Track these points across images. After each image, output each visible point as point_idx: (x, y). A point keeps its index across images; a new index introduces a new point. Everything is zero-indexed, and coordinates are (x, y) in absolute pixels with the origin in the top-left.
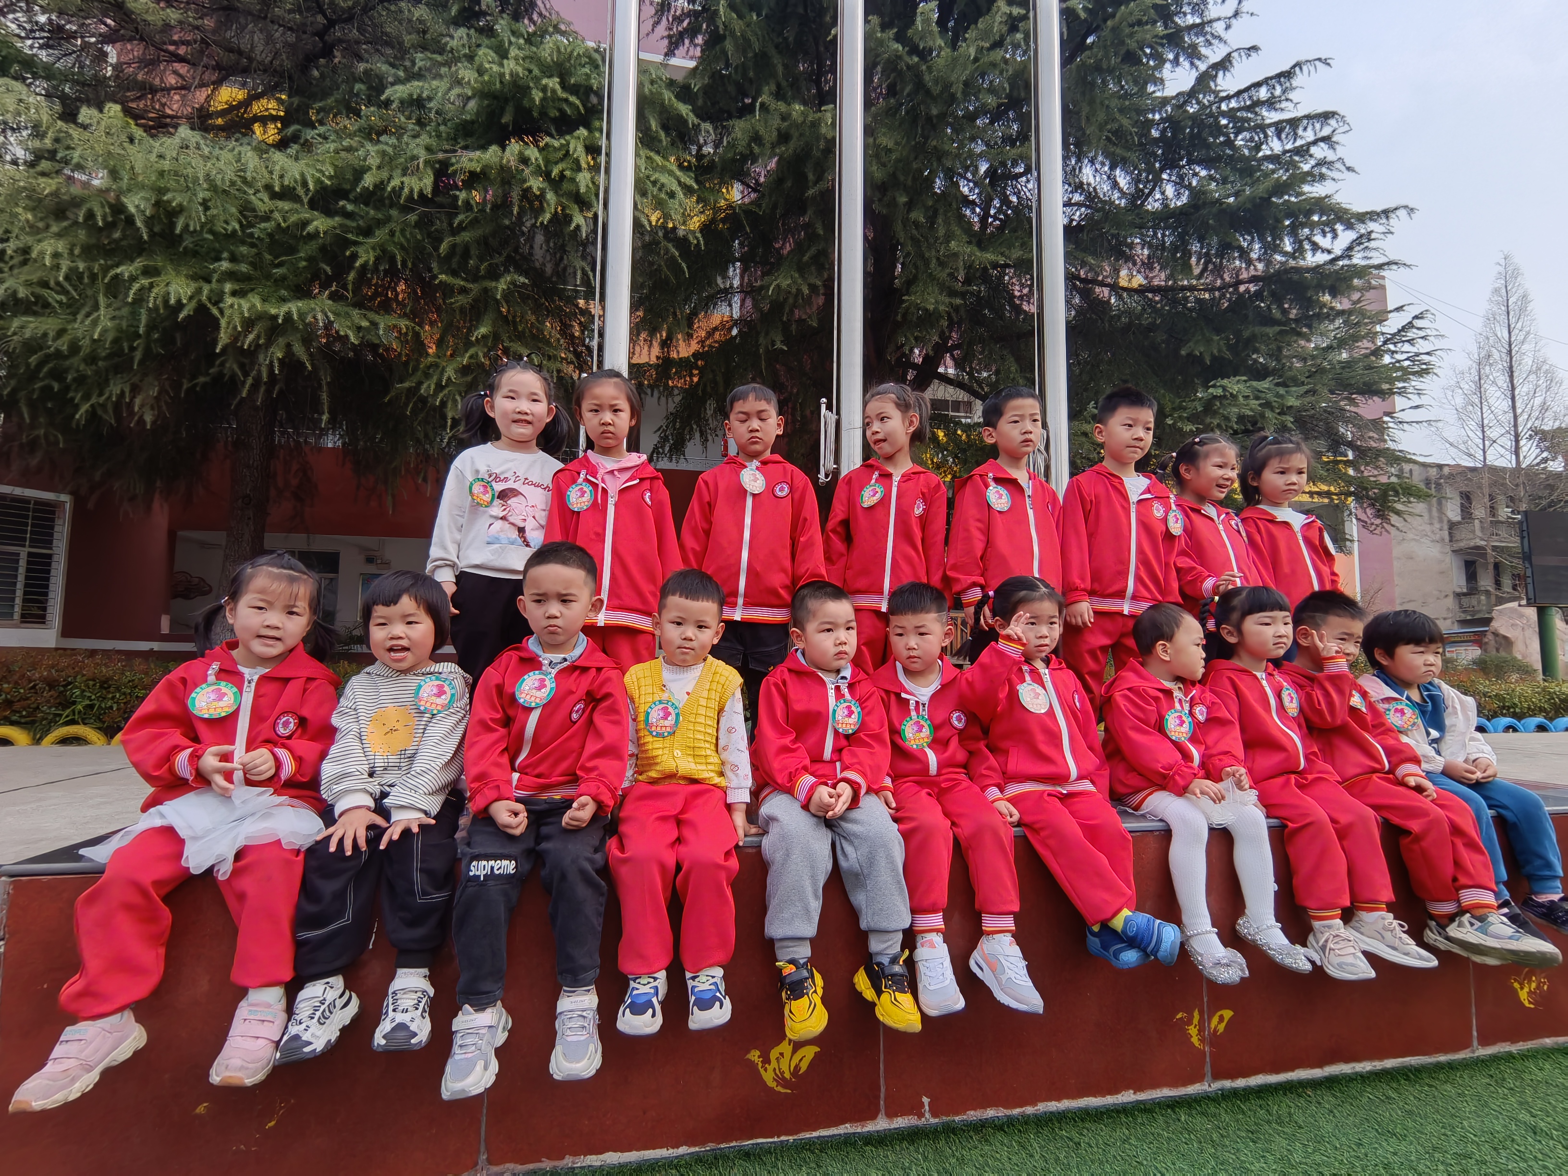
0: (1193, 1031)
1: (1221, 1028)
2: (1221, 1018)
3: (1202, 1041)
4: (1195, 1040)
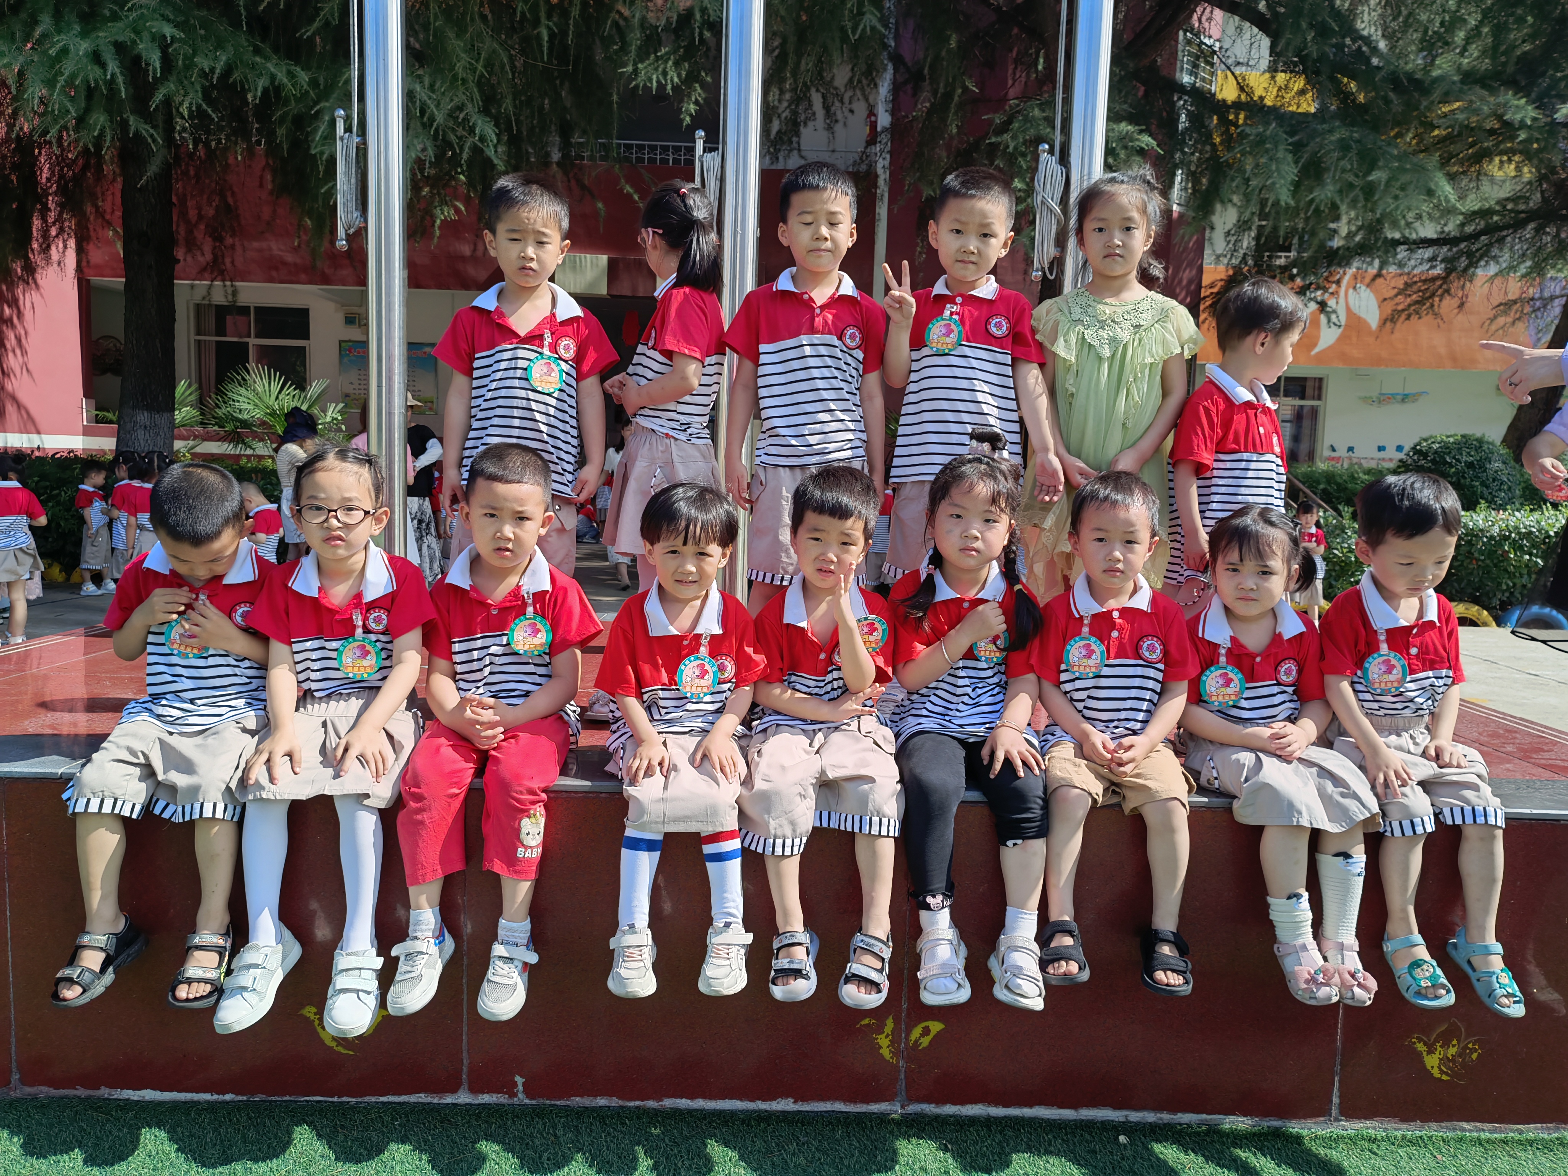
0: (884, 1041)
1: (925, 1041)
2: (926, 1031)
3: (896, 1053)
4: (886, 1053)
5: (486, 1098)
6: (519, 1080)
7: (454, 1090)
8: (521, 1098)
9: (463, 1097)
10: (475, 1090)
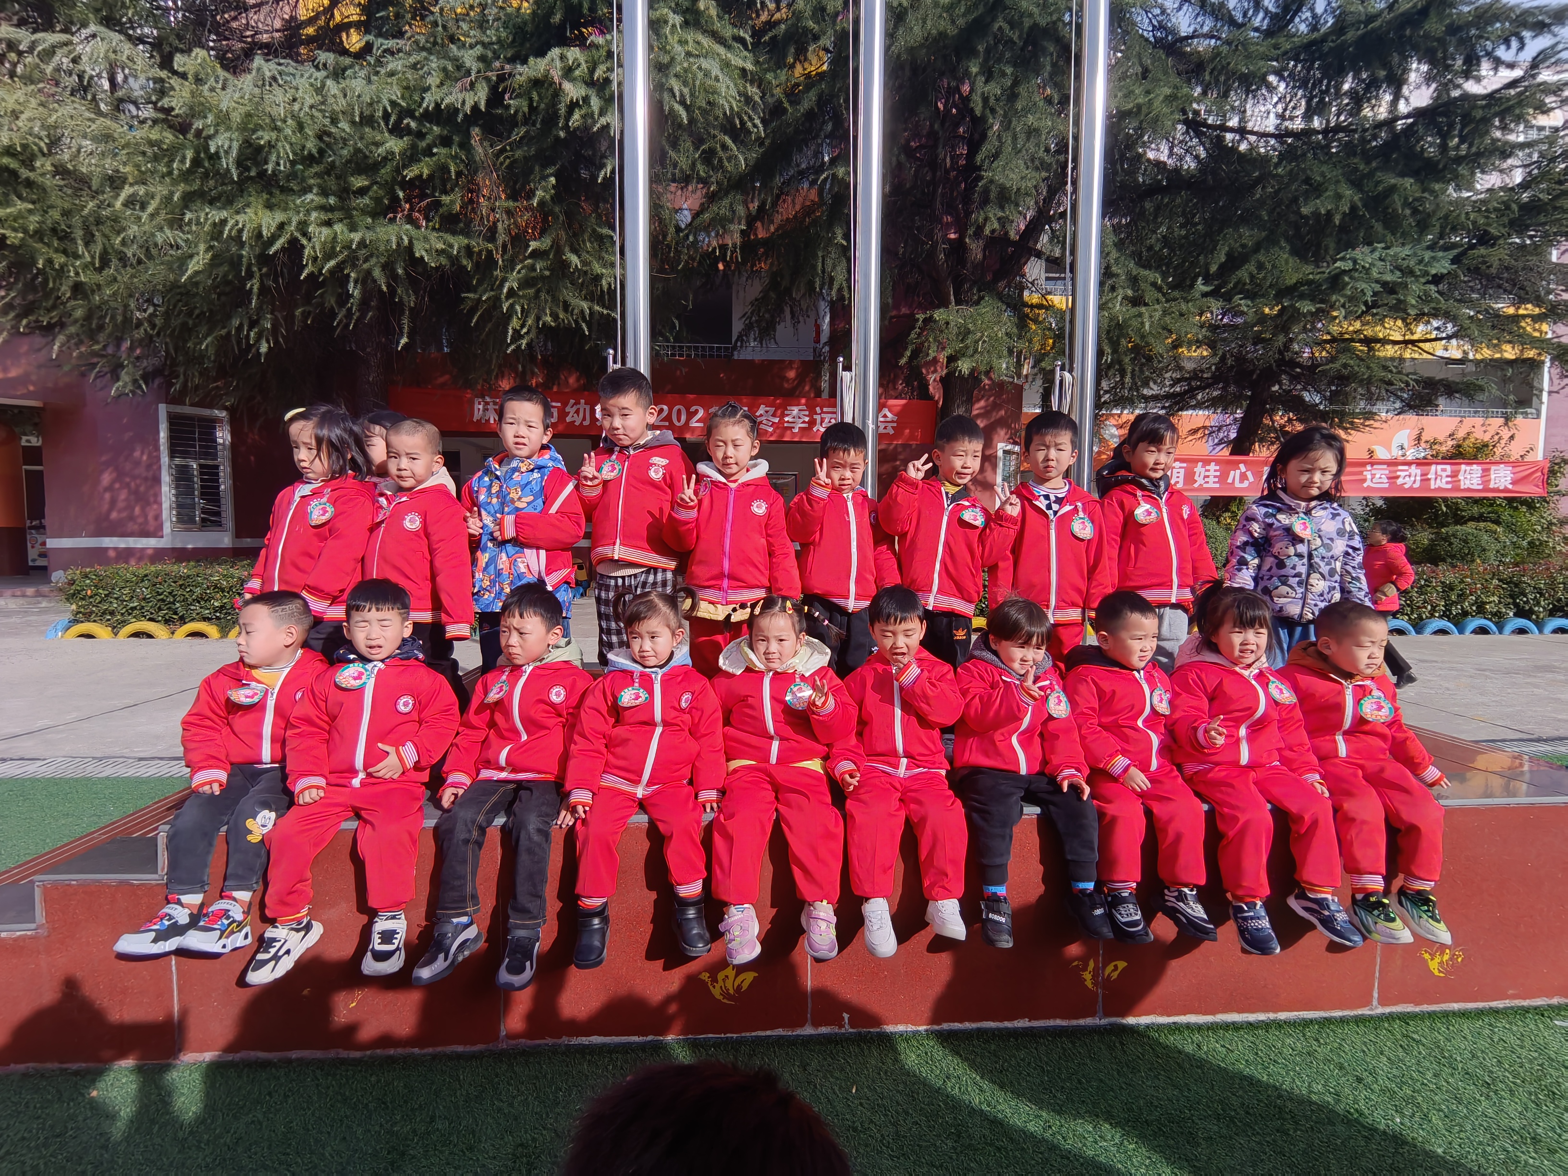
5: (824, 1030)
6: (846, 1016)
7: (802, 1025)
8: (848, 1029)
9: (808, 1030)
10: (816, 1024)
